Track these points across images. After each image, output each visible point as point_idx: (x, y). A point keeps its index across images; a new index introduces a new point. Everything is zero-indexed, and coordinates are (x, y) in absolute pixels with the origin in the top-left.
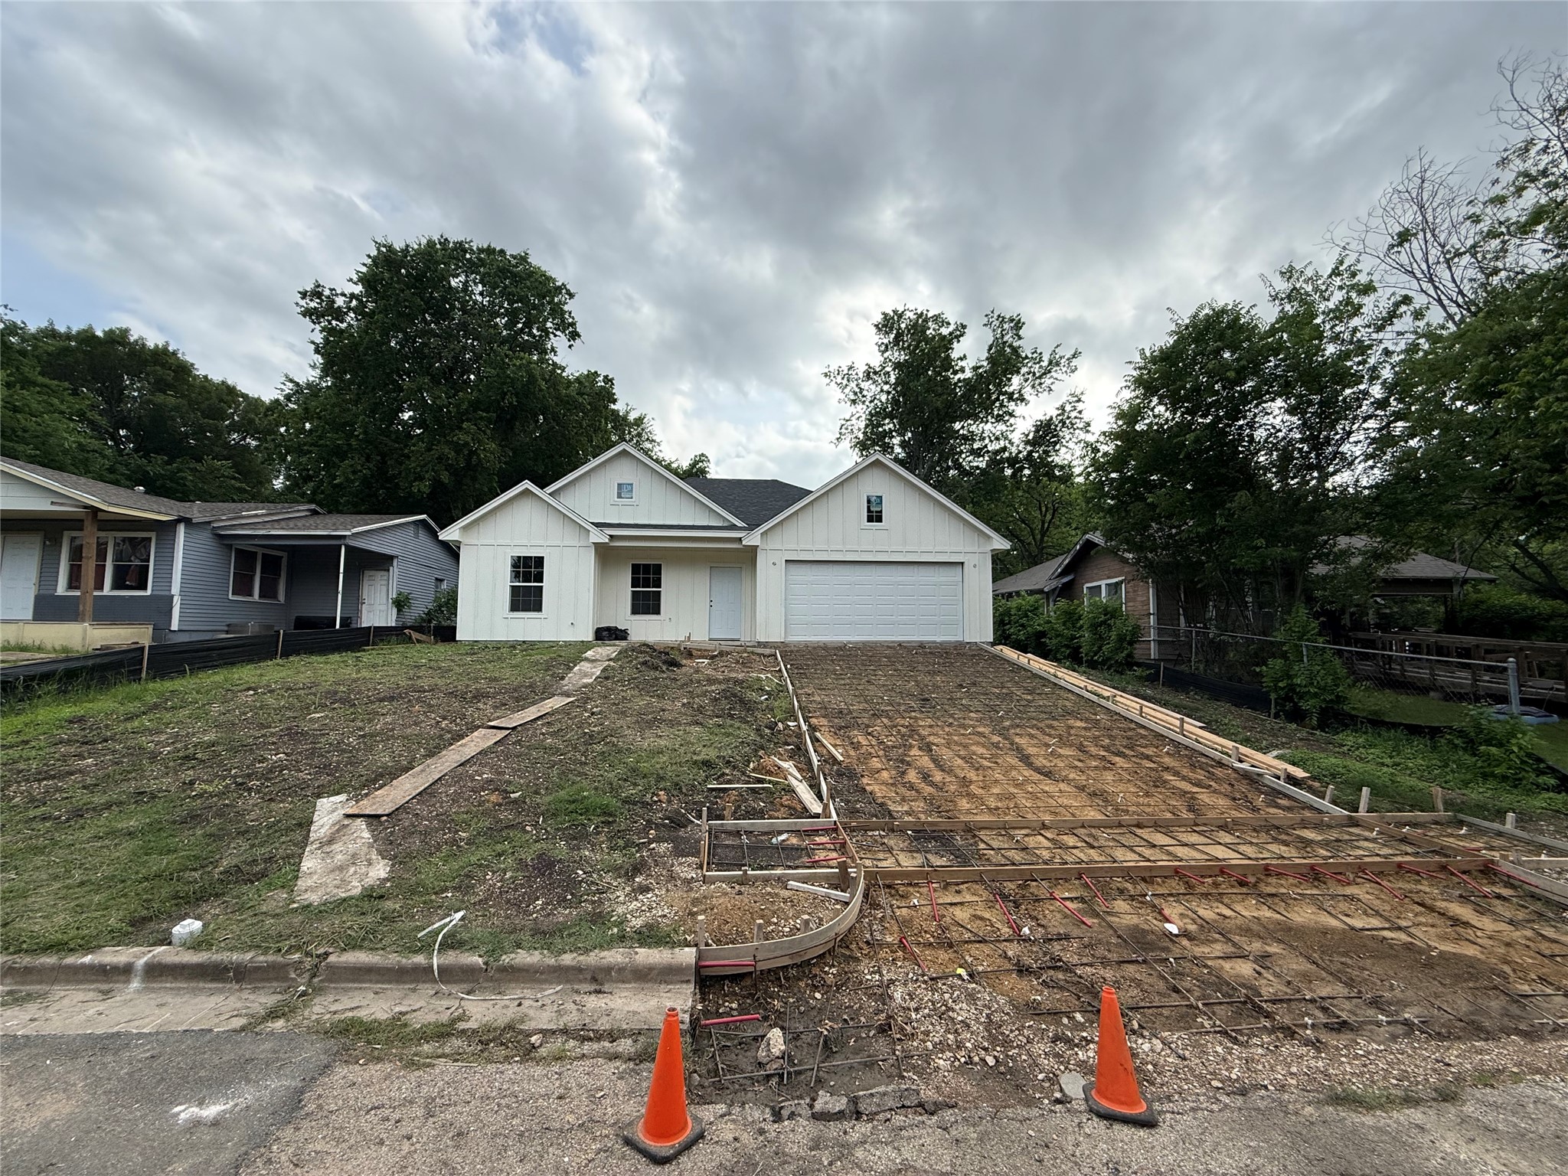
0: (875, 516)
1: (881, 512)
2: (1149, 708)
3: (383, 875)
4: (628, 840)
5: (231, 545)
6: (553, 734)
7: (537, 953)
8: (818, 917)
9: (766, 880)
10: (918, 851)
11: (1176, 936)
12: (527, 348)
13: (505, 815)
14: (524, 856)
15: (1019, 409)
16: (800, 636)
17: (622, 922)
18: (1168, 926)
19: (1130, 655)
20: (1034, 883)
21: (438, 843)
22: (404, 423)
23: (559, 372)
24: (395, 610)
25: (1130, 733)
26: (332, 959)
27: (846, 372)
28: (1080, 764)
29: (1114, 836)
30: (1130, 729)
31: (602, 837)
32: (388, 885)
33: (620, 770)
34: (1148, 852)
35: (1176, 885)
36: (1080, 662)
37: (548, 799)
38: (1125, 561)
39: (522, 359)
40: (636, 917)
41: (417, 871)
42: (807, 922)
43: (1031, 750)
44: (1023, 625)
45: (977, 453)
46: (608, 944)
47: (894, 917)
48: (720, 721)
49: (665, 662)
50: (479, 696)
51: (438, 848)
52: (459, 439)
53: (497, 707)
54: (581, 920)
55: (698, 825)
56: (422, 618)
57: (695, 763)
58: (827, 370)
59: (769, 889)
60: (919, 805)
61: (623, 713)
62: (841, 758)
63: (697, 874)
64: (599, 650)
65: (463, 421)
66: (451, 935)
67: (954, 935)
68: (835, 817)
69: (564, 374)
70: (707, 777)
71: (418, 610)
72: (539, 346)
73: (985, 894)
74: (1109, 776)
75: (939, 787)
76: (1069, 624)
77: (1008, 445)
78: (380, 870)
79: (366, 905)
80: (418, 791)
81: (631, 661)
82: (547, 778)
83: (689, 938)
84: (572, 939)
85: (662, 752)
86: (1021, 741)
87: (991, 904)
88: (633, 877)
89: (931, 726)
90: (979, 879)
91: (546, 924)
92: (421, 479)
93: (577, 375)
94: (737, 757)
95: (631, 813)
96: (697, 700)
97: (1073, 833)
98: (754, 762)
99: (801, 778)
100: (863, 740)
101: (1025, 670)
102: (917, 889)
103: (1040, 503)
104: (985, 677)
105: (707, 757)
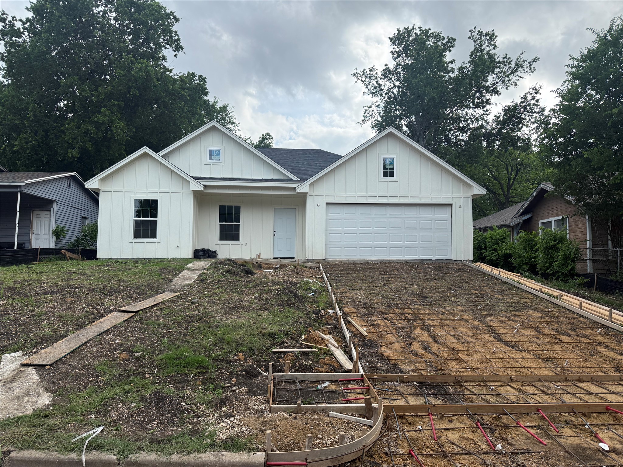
0: (388, 172)
1: (393, 169)
2: (586, 303)
3: (47, 402)
4: (217, 384)
6: (165, 316)
7: (154, 454)
8: (351, 435)
9: (314, 411)
10: (422, 395)
11: (607, 451)
12: (145, 56)
13: (131, 367)
14: (144, 393)
15: (494, 99)
16: (336, 256)
17: (213, 435)
18: (601, 445)
19: (573, 269)
20: (505, 416)
21: (85, 384)
22: (60, 109)
23: (168, 73)
24: (54, 238)
25: (572, 321)
26: (13, 454)
27: (368, 72)
28: (537, 340)
29: (562, 387)
30: (573, 318)
31: (199, 383)
32: (51, 409)
33: (212, 339)
34: (586, 397)
35: (606, 418)
36: (536, 274)
37: (160, 357)
38: (569, 202)
39: (142, 64)
40: (223, 433)
41: (71, 401)
42: (343, 437)
43: (502, 331)
44: (495, 250)
45: (463, 130)
46: (204, 449)
47: (404, 437)
48: (281, 308)
49: (242, 271)
50: (112, 291)
51: (85, 386)
52: (99, 119)
53: (125, 299)
54: (184, 434)
55: (265, 376)
56: (73, 244)
57: (264, 334)
58: (355, 72)
59: (315, 417)
60: (422, 366)
61: (214, 302)
62: (365, 334)
63: (265, 407)
64: (197, 263)
65: (101, 107)
66: (95, 440)
67: (448, 449)
68: (361, 371)
69: (171, 75)
70: (272, 344)
71: (70, 238)
72: (155, 56)
73: (470, 423)
74: (558, 348)
75: (436, 354)
76: (528, 249)
77: (485, 124)
78: (45, 399)
79: (36, 421)
80: (71, 350)
81: (219, 270)
82: (160, 343)
83: (260, 447)
84: (178, 446)
85: (241, 328)
86: (495, 325)
87: (474, 430)
88: (220, 408)
89: (429, 314)
90: (466, 412)
91: (159, 436)
92: (73, 148)
93: (180, 75)
94: (293, 331)
95: (219, 367)
96: (265, 295)
97: (533, 385)
98: (305, 335)
99: (338, 346)
100: (381, 322)
101: (497, 279)
102: (421, 419)
103: (507, 165)
104: (468, 283)
105: (272, 331)
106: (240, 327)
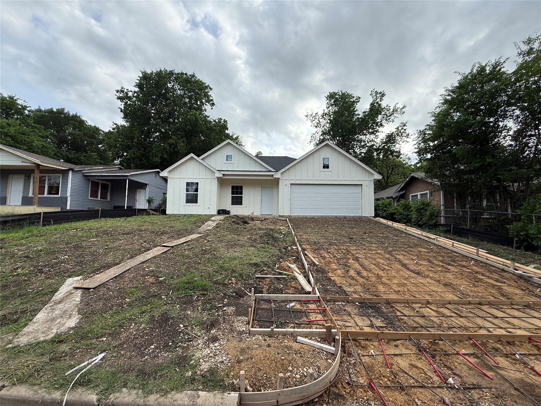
0: (326, 166)
1: (328, 164)
2: (456, 244)
4: (213, 305)
5: (90, 179)
6: (189, 250)
7: (134, 392)
9: (285, 334)
10: (365, 316)
12: (195, 109)
13: (154, 289)
14: (155, 314)
15: (381, 129)
16: (297, 213)
17: (196, 365)
20: (441, 342)
23: (207, 118)
24: (148, 203)
25: (450, 255)
27: (314, 115)
28: (432, 269)
29: (469, 310)
30: (449, 253)
31: (200, 303)
32: (72, 331)
33: (216, 267)
35: (530, 348)
37: (176, 281)
39: (193, 113)
40: (205, 362)
42: (311, 375)
43: (406, 262)
44: (385, 211)
46: (183, 386)
47: (361, 363)
48: (263, 245)
49: (242, 222)
50: (163, 233)
51: (111, 308)
53: (169, 238)
54: (172, 362)
55: (250, 296)
57: (251, 264)
58: (307, 115)
59: (286, 343)
60: (359, 288)
61: (221, 241)
62: (317, 263)
63: (246, 329)
68: (318, 294)
69: (209, 119)
70: (256, 271)
73: (414, 349)
74: (450, 276)
75: (367, 279)
76: (406, 210)
77: (375, 144)
80: (115, 275)
81: (229, 221)
83: (235, 383)
84: (160, 382)
86: (401, 257)
87: (419, 356)
88: (210, 329)
89: (356, 250)
91: (150, 366)
92: (157, 156)
93: (214, 119)
94: (270, 262)
95: (217, 289)
96: (254, 236)
97: (446, 308)
98: (278, 264)
99: (300, 273)
100: (326, 255)
101: (391, 227)
102: (371, 343)
103: (387, 166)
104: (375, 230)
105: (256, 262)
106: (235, 259)
